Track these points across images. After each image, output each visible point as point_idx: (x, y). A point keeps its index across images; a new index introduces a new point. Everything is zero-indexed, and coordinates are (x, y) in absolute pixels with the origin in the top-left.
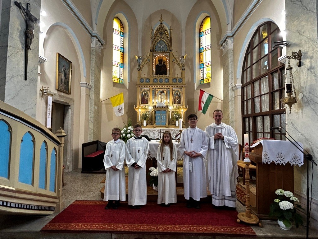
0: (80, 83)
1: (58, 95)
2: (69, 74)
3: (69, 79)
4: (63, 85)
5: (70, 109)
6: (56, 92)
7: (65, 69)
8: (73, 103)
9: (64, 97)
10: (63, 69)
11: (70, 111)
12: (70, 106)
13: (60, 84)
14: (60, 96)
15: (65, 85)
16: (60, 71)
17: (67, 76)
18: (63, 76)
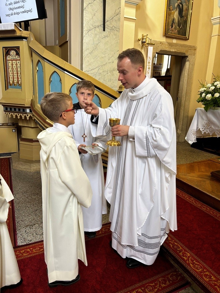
0: (212, 18)
1: (167, 43)
2: (187, 10)
3: (187, 18)
4: (175, 28)
5: (188, 61)
6: (164, 40)
7: (181, 3)
8: (193, 51)
9: (176, 45)
10: (176, 5)
11: (187, 64)
12: (188, 56)
13: (171, 27)
14: (170, 44)
15: (179, 27)
16: (171, 9)
17: (184, 12)
18: (176, 15)
